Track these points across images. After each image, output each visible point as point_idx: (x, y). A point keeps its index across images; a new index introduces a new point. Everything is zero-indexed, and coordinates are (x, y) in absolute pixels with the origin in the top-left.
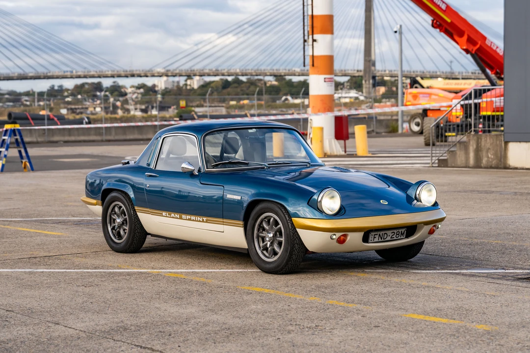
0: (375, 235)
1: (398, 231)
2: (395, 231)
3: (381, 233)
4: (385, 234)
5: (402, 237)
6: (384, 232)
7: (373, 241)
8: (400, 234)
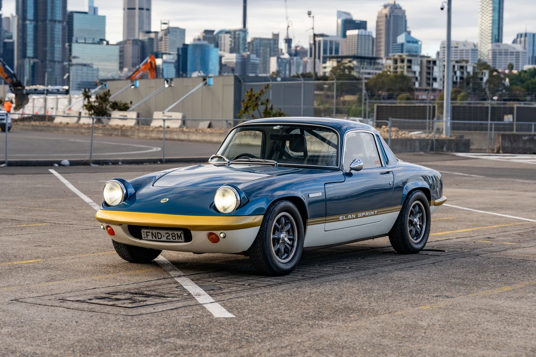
0: (147, 232)
1: (173, 232)
2: (170, 232)
3: (154, 231)
4: (158, 233)
5: (179, 240)
6: (157, 231)
7: (146, 239)
8: (176, 236)
